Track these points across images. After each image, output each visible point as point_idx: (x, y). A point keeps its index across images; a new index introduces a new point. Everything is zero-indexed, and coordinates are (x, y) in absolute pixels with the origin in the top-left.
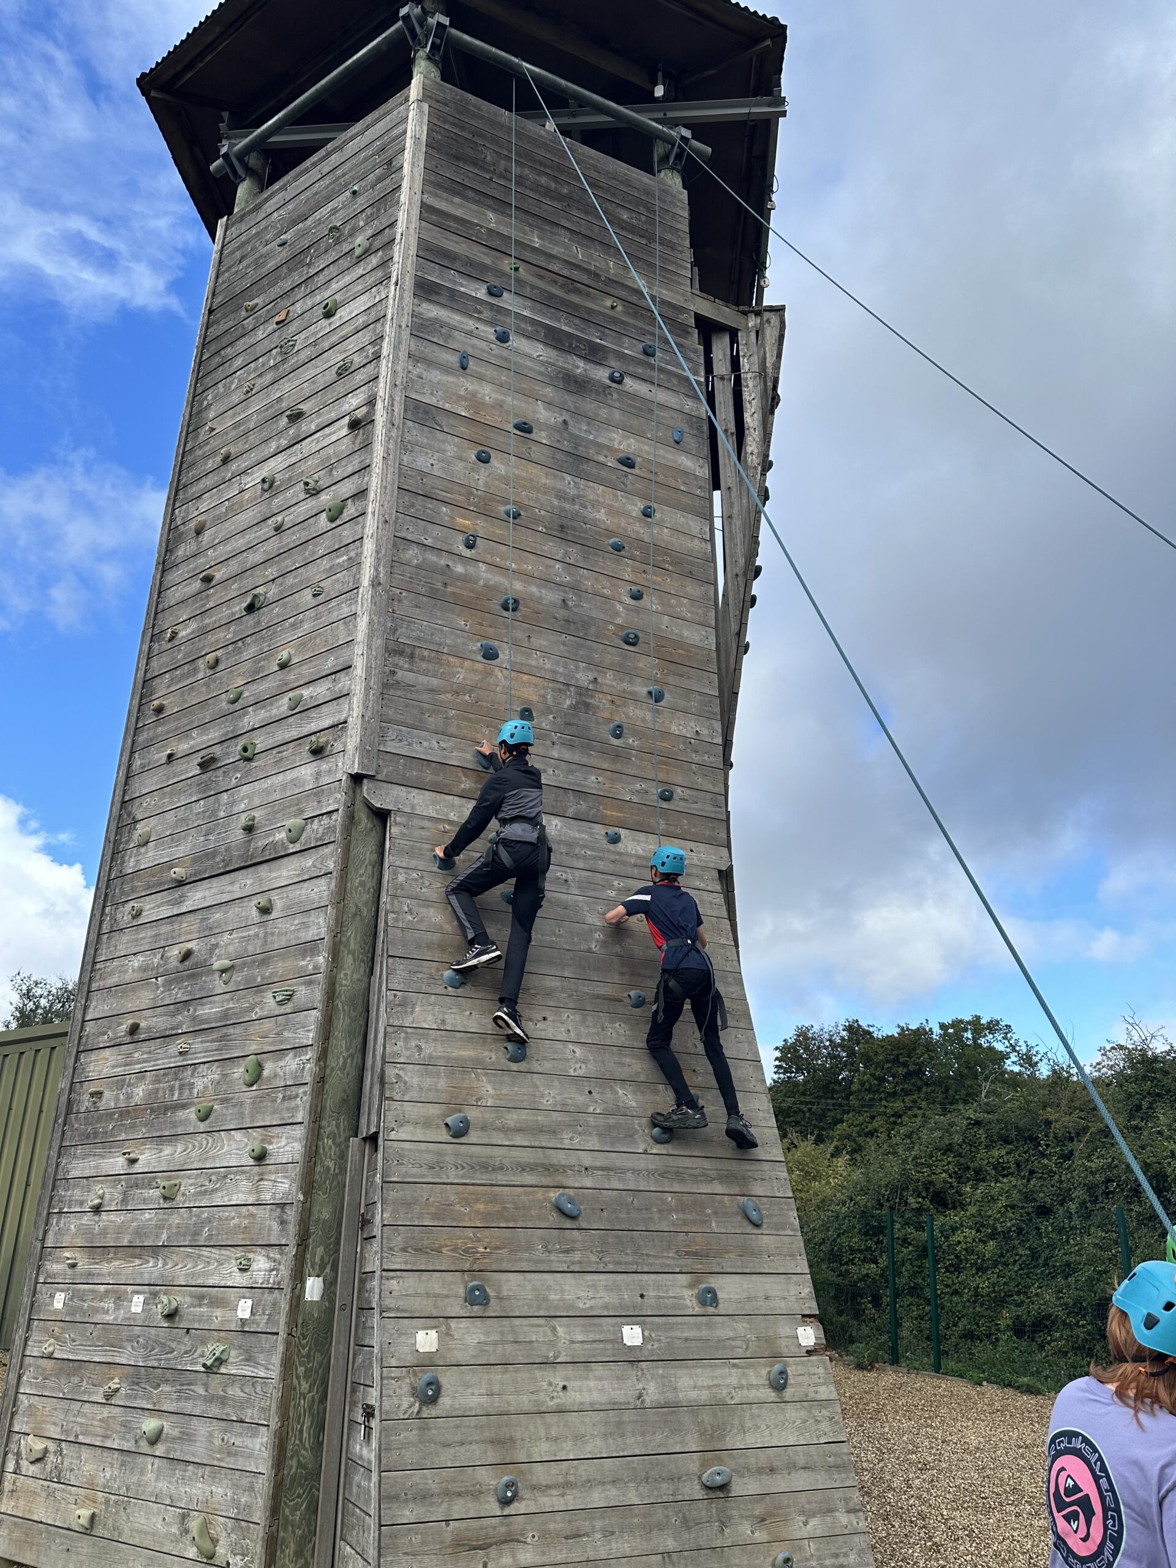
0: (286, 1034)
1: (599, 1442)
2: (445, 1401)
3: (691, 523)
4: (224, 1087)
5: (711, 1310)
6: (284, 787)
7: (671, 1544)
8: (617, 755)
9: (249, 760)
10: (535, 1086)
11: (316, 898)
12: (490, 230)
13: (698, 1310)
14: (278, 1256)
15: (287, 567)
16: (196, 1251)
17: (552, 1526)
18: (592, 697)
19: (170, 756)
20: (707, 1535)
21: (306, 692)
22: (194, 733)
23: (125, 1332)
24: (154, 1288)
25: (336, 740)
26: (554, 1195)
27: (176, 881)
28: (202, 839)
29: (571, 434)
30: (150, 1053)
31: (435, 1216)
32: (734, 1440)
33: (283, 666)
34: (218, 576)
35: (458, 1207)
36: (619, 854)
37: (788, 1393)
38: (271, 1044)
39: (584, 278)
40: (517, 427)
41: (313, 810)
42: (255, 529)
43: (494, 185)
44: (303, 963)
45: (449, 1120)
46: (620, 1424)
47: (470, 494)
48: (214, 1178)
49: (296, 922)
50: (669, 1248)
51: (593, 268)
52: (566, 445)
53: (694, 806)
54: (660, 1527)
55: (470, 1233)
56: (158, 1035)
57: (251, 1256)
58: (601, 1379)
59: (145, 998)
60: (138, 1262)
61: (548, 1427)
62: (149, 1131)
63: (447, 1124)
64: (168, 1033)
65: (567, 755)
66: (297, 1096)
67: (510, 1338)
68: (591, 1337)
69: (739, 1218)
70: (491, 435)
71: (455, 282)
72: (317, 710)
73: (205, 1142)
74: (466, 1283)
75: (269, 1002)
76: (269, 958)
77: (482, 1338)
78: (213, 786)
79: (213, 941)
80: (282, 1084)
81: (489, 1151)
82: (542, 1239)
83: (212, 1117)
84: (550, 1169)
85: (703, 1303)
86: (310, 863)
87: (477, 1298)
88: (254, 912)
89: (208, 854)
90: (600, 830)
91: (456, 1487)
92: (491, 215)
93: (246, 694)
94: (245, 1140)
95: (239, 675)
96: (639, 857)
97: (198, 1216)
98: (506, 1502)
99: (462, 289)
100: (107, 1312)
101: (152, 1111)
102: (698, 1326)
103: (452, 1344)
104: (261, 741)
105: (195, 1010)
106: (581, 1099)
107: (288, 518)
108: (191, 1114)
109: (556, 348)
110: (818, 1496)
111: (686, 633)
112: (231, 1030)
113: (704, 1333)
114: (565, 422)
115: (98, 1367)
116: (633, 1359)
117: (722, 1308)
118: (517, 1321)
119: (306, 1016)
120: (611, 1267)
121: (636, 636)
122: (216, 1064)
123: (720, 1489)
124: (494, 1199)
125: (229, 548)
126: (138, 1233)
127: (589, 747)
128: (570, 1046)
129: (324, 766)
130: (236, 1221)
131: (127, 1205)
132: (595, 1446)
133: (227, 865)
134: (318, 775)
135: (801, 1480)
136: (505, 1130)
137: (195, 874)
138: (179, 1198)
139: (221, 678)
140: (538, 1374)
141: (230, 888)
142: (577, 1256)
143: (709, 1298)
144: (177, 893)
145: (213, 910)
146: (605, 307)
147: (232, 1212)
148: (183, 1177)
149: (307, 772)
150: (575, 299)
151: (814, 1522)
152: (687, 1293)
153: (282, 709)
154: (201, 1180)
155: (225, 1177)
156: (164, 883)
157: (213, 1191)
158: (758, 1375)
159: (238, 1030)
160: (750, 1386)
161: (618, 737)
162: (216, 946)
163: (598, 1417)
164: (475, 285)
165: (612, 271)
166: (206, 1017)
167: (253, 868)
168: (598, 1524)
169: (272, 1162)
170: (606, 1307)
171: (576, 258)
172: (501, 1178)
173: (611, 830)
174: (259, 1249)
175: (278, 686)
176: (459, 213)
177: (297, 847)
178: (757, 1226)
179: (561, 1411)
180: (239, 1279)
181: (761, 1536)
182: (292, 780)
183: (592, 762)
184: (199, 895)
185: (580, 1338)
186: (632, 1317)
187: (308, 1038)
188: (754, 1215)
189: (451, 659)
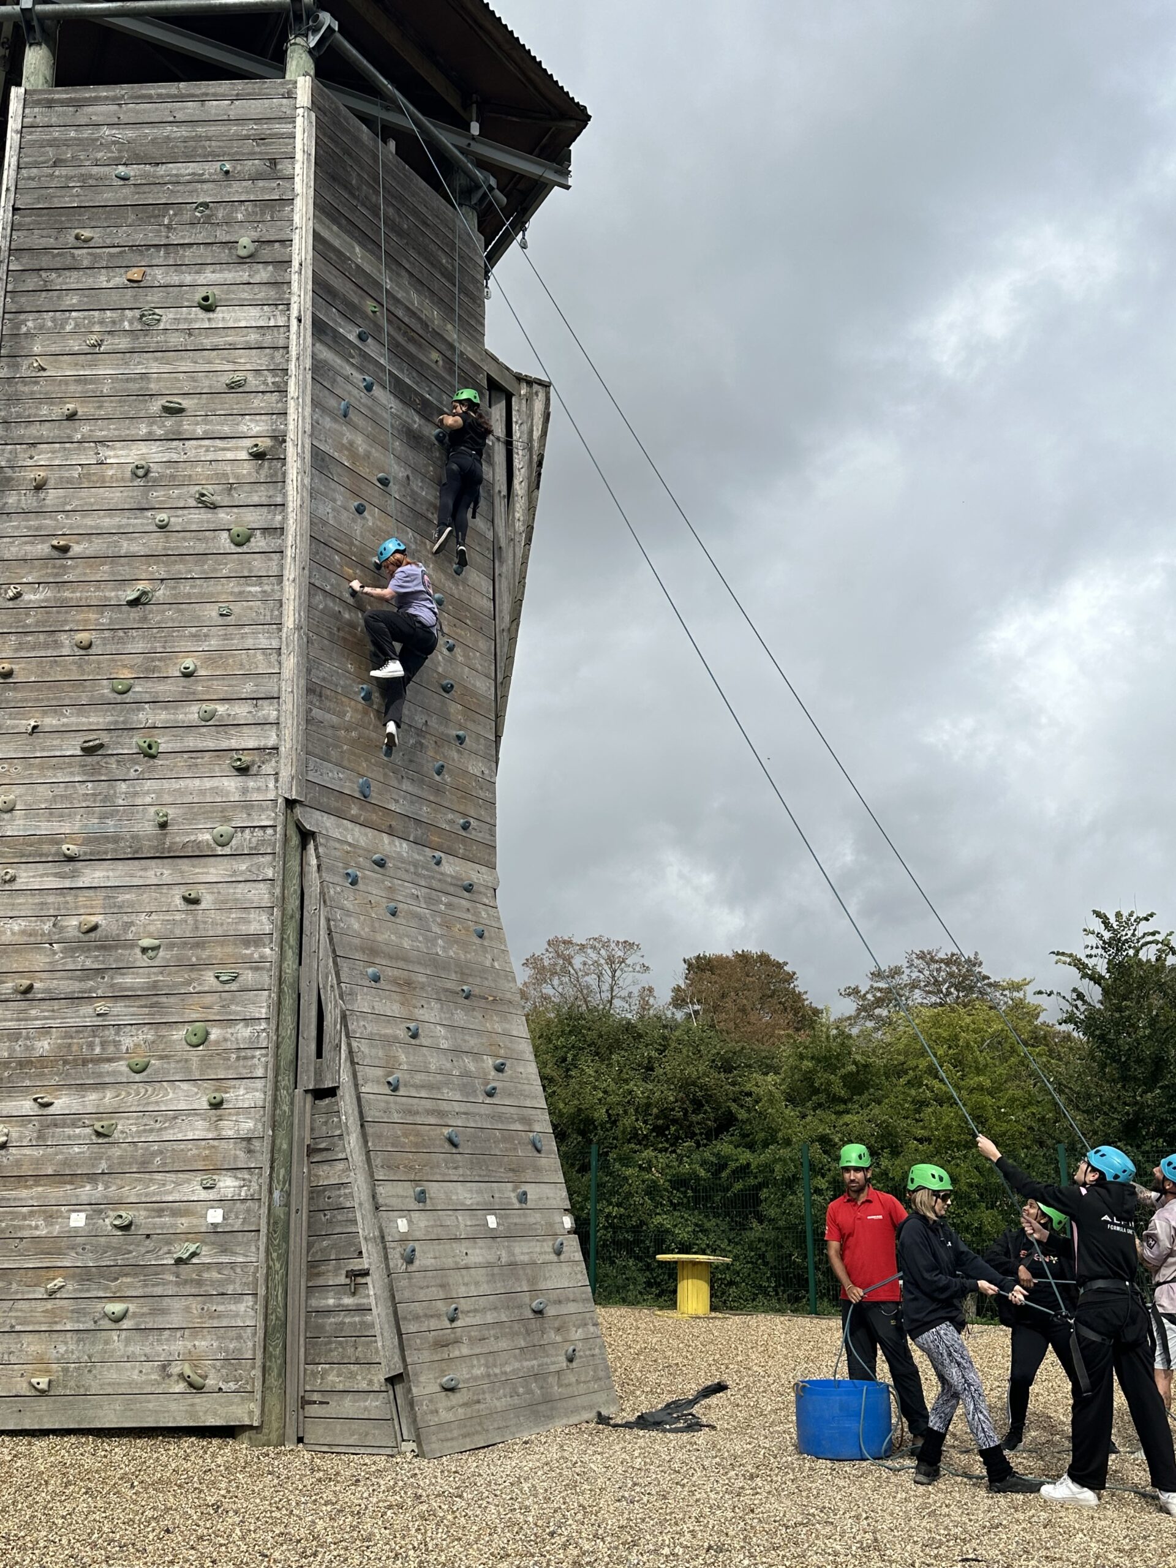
0: (233, 1007)
1: (485, 1286)
2: (417, 1263)
3: (483, 583)
4: (162, 1046)
5: (524, 1206)
6: (202, 792)
7: (523, 1344)
8: (438, 790)
9: (153, 757)
10: (424, 1055)
11: (256, 898)
12: (357, 266)
13: (517, 1206)
14: (247, 1177)
15: (180, 572)
16: (147, 1176)
17: (473, 1334)
18: (424, 737)
19: (35, 727)
20: (535, 1338)
21: (221, 709)
22: (68, 711)
23: (64, 1243)
24: (96, 1209)
25: (263, 763)
26: (446, 1131)
27: (65, 855)
28: (96, 821)
29: (412, 490)
30: (53, 1011)
31: (393, 1145)
32: (542, 1285)
33: (188, 675)
34: (76, 549)
35: (402, 1139)
36: (442, 874)
37: (562, 1257)
38: (215, 1014)
39: (418, 327)
40: (380, 480)
41: (243, 821)
42: (127, 514)
43: (358, 213)
44: (248, 952)
45: (390, 1079)
46: (493, 1275)
47: (352, 544)
48: (159, 1119)
49: (233, 916)
50: (501, 1166)
51: (424, 317)
52: (408, 501)
53: (480, 835)
54: (517, 1334)
55: (410, 1156)
56: (63, 996)
57: (214, 1177)
58: (481, 1248)
59: (39, 961)
60: (69, 1187)
61: (463, 1277)
62: (64, 1079)
63: (389, 1083)
64: (76, 995)
65: (410, 789)
66: (253, 1057)
67: (438, 1223)
68: (474, 1222)
69: (530, 1147)
70: (363, 486)
71: (335, 321)
72: (238, 729)
73: (143, 1091)
74: (414, 1189)
75: (209, 979)
76: (204, 943)
77: (427, 1223)
78: (104, 771)
79: (126, 918)
80: (235, 1046)
81: (410, 1100)
82: (444, 1160)
83: (148, 1071)
84: (441, 1114)
85: (520, 1202)
86: (243, 867)
87: (421, 1197)
88: (178, 902)
89: (107, 837)
90: (429, 852)
91: (430, 1313)
92: (358, 249)
93: (138, 689)
94: (196, 1090)
95: (125, 666)
96: (452, 877)
97: (147, 1149)
98: (452, 1320)
99: (341, 330)
100: (37, 1228)
101: (65, 1062)
102: (520, 1216)
103: (414, 1227)
104: (164, 743)
105: (112, 978)
106: (449, 1065)
107: (176, 522)
108: (122, 1066)
109: (401, 400)
110: (580, 1317)
111: (478, 684)
112: (164, 999)
113: (522, 1220)
114: (408, 477)
115: (30, 1272)
116: (493, 1236)
117: (530, 1204)
118: (440, 1213)
119: (256, 995)
120: (477, 1179)
121: (452, 686)
122: (148, 1026)
123: (539, 1312)
124: (418, 1134)
125: (89, 522)
126: (65, 1163)
127: (422, 782)
128: (438, 1027)
129: (251, 783)
130: (195, 1152)
131: (45, 1140)
132: (485, 1289)
133: (136, 852)
134: (245, 791)
135: (572, 1308)
136: (417, 1087)
137: (91, 854)
138: (116, 1135)
139: (99, 663)
140: (454, 1245)
141: (141, 873)
142: (461, 1171)
143: (523, 1198)
144: (67, 868)
145: (121, 890)
146: (431, 360)
147: (190, 1145)
148: (119, 1118)
149: (232, 785)
150: (412, 348)
151: (580, 1331)
152: (513, 1195)
153: (191, 716)
154: (145, 1121)
155: (176, 1118)
156: (47, 855)
157: (161, 1129)
158: (548, 1246)
159: (172, 1000)
160: (545, 1253)
161: (439, 774)
162: (132, 923)
163: (483, 1271)
164: (350, 327)
165: (436, 322)
166: (129, 985)
167: (169, 860)
168: (492, 1332)
169: (231, 1106)
170: (478, 1204)
171: (413, 304)
172: (419, 1120)
173: (438, 854)
174: (224, 1172)
175: (182, 692)
176: (337, 243)
177: (227, 850)
178: (539, 1151)
179: (467, 1268)
180: (204, 1195)
181: (559, 1339)
182: (211, 789)
183: (425, 795)
184: (98, 874)
185: (469, 1223)
186: (491, 1210)
187: (260, 1013)
188: (539, 1145)
189: (344, 699)
